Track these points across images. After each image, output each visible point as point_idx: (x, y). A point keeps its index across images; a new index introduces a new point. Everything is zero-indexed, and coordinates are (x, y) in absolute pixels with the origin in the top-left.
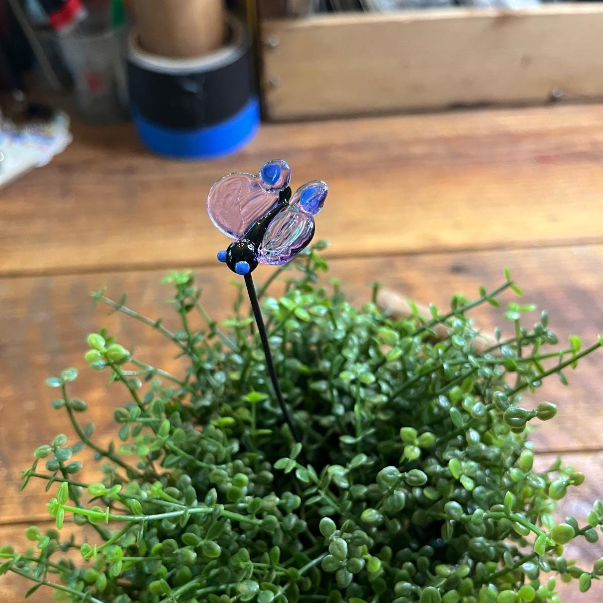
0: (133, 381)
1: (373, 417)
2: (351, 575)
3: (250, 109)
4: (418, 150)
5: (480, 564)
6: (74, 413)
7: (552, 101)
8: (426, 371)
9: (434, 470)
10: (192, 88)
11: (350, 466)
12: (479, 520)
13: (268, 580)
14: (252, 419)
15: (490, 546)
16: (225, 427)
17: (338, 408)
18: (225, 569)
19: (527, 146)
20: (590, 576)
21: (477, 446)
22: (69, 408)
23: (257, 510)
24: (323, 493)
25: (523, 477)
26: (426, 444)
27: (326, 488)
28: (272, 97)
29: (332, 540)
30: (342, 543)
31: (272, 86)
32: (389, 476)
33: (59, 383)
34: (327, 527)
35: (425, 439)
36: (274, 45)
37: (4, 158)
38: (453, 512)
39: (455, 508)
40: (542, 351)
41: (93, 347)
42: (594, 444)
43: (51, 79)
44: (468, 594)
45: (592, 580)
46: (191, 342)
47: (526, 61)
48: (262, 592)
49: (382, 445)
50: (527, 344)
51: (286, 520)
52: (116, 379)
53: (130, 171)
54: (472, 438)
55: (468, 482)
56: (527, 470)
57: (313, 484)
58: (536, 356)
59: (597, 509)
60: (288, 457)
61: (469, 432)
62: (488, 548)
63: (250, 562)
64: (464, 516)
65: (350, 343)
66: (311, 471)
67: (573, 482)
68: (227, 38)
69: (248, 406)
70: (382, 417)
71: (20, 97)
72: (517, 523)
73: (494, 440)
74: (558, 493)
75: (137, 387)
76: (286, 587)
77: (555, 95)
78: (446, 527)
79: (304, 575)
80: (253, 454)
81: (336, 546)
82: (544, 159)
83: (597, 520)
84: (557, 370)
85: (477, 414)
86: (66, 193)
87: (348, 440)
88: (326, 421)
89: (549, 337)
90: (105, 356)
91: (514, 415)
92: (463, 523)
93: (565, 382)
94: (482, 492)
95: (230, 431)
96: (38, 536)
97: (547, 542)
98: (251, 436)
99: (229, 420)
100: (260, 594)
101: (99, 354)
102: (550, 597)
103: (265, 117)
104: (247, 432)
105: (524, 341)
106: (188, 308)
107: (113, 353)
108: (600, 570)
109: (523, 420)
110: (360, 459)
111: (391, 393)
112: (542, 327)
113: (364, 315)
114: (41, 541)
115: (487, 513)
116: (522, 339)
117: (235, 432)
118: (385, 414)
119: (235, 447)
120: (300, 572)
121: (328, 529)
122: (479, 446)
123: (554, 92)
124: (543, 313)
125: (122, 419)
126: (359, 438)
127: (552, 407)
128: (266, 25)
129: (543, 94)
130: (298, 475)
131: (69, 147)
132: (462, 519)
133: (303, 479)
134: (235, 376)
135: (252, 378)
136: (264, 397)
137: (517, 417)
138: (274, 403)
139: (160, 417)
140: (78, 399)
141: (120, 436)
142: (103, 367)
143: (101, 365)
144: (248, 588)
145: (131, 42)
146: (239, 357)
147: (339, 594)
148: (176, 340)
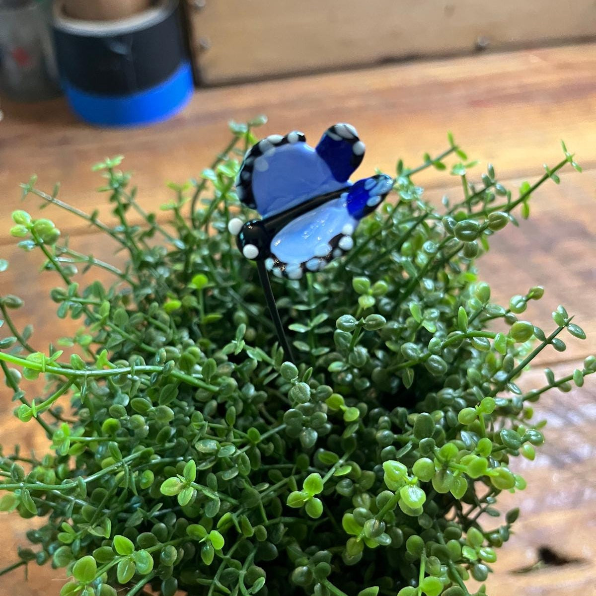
0: (68, 268)
2: (315, 435)
3: (182, 73)
4: (353, 103)
7: (479, 50)
9: (391, 327)
10: (120, 50)
14: (200, 307)
16: (172, 313)
18: (181, 439)
19: (459, 93)
22: (2, 306)
26: (380, 292)
28: (204, 60)
30: (305, 387)
31: (203, 49)
32: (345, 324)
34: (288, 370)
35: (379, 288)
36: (200, 5)
39: (413, 349)
41: (18, 223)
46: (128, 234)
47: (450, 10)
48: (222, 447)
53: (64, 142)
54: (427, 286)
55: (430, 326)
59: (561, 312)
61: (423, 282)
63: (204, 422)
67: (532, 295)
69: (194, 293)
75: (72, 274)
77: (480, 44)
78: (407, 374)
79: (265, 441)
81: (298, 390)
89: (498, 188)
90: (32, 231)
91: (465, 228)
95: (178, 319)
99: (175, 303)
100: (221, 450)
101: (26, 229)
103: (198, 82)
104: (195, 320)
106: (126, 206)
107: (40, 227)
109: (475, 233)
118: (338, 285)
119: (185, 335)
120: (261, 437)
123: (479, 40)
125: (59, 297)
126: (314, 305)
127: (504, 216)
129: (467, 43)
130: (250, 355)
132: (421, 358)
134: (179, 267)
135: (195, 265)
136: (212, 284)
137: (468, 230)
138: (223, 291)
139: (102, 300)
140: (11, 296)
141: (58, 314)
142: (32, 246)
143: (30, 245)
144: (206, 446)
145: (56, 10)
146: (181, 242)
147: (306, 457)
148: (113, 234)
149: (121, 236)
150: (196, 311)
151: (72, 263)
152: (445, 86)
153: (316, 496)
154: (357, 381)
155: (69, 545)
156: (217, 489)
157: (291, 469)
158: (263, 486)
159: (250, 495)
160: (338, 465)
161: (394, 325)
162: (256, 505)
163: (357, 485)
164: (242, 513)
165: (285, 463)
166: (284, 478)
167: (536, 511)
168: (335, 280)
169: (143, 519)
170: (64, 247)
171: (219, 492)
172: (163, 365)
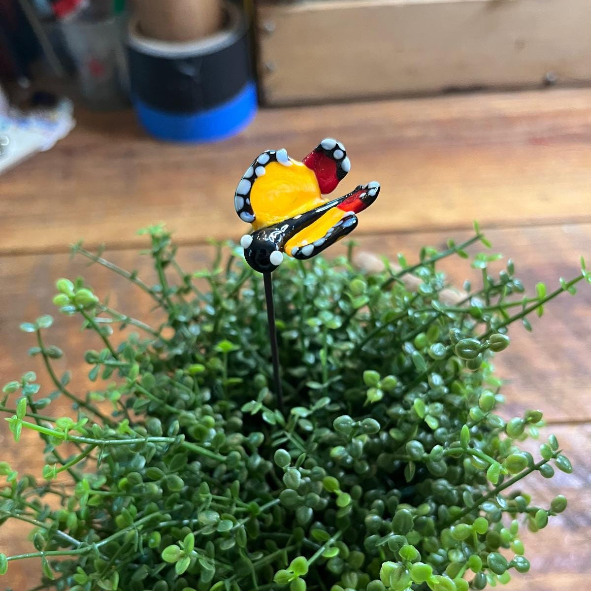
0: (105, 329)
1: (341, 365)
2: (310, 511)
3: (247, 94)
5: (443, 507)
6: (50, 360)
7: (547, 85)
8: (392, 319)
9: (396, 412)
10: (190, 71)
11: (314, 408)
12: (438, 456)
13: (229, 511)
14: (224, 369)
15: (453, 489)
16: (196, 375)
17: (309, 357)
18: (189, 503)
19: (521, 129)
20: (547, 513)
21: (439, 388)
22: (45, 356)
23: (221, 446)
24: (289, 436)
25: (483, 416)
26: (388, 386)
27: (292, 430)
28: (269, 82)
29: (286, 471)
30: (296, 473)
31: (269, 71)
32: (342, 425)
33: (34, 328)
34: (281, 458)
35: (388, 382)
36: (270, 30)
37: (9, 143)
38: (414, 451)
39: (417, 448)
40: (508, 301)
41: (62, 292)
42: (580, 417)
43: (56, 68)
44: (430, 534)
45: (549, 518)
46: (165, 294)
47: (520, 45)
48: (222, 521)
49: (349, 392)
50: (495, 295)
51: (251, 459)
52: (88, 327)
53: (130, 154)
54: (434, 382)
55: (433, 422)
56: (487, 409)
57: (279, 427)
58: (502, 304)
59: (552, 443)
60: (256, 400)
61: (432, 377)
62: (450, 491)
63: (209, 495)
64: (425, 455)
65: (322, 293)
66: (278, 416)
67: (530, 418)
68: (224, 23)
69: (220, 355)
70: (350, 365)
71: (25, 84)
72: (474, 456)
73: (462, 390)
74: (516, 430)
75: (108, 334)
76: (247, 519)
77: (549, 79)
78: (409, 468)
79: (265, 512)
80: (223, 402)
81: (289, 476)
82: (536, 141)
83: (551, 453)
84: (521, 316)
85: (437, 354)
86: (67, 175)
87: (314, 385)
88: (298, 372)
89: (516, 285)
90: (73, 301)
91: (466, 347)
92: (424, 462)
93: (529, 328)
94: (444, 434)
95: (201, 380)
96: (7, 470)
97: (501, 471)
98: (223, 386)
99: (199, 368)
100: (220, 524)
101: (68, 299)
102: (512, 540)
103: (262, 102)
104: (219, 381)
105: (492, 292)
106: (164, 264)
107: (81, 297)
108: (557, 508)
109: (475, 352)
110: (324, 402)
111: (359, 341)
112: (509, 275)
113: (335, 268)
114: (10, 475)
115: (447, 449)
116: (489, 290)
117: (206, 380)
118: (353, 362)
119: (207, 395)
120: (262, 509)
121: (282, 461)
122: (441, 390)
123: (548, 75)
124: (509, 262)
125: (92, 360)
126: (326, 385)
127: (505, 339)
128: (262, 10)
129: (538, 78)
130: (265, 418)
131: (72, 132)
132: (423, 458)
133: (269, 421)
134: (209, 328)
135: (224, 329)
136: (236, 347)
137: (469, 349)
138: (247, 354)
139: (131, 361)
140: (54, 347)
141: (90, 377)
142: (73, 312)
143: (71, 311)
144: (208, 517)
145: (131, 28)
146: (211, 308)
147: (302, 531)
148: (151, 293)
149: (159, 296)
150: (219, 374)
151: (109, 323)
152: (507, 121)
153: (301, 577)
154: (358, 464)
155: (83, 586)
156: (213, 557)
157: (287, 539)
158: (257, 555)
159: (244, 565)
160: (328, 544)
161: (399, 410)
162: (248, 574)
163: (347, 564)
164: (235, 579)
165: (283, 532)
166: (277, 549)
167: (544, 571)
168: (351, 358)
169: (147, 574)
170: (104, 306)
171: (215, 559)
172: (176, 437)
